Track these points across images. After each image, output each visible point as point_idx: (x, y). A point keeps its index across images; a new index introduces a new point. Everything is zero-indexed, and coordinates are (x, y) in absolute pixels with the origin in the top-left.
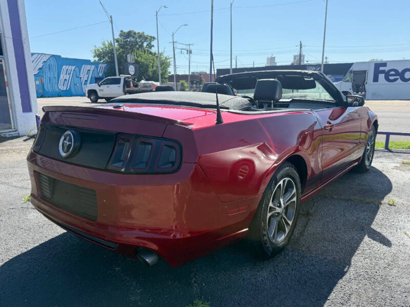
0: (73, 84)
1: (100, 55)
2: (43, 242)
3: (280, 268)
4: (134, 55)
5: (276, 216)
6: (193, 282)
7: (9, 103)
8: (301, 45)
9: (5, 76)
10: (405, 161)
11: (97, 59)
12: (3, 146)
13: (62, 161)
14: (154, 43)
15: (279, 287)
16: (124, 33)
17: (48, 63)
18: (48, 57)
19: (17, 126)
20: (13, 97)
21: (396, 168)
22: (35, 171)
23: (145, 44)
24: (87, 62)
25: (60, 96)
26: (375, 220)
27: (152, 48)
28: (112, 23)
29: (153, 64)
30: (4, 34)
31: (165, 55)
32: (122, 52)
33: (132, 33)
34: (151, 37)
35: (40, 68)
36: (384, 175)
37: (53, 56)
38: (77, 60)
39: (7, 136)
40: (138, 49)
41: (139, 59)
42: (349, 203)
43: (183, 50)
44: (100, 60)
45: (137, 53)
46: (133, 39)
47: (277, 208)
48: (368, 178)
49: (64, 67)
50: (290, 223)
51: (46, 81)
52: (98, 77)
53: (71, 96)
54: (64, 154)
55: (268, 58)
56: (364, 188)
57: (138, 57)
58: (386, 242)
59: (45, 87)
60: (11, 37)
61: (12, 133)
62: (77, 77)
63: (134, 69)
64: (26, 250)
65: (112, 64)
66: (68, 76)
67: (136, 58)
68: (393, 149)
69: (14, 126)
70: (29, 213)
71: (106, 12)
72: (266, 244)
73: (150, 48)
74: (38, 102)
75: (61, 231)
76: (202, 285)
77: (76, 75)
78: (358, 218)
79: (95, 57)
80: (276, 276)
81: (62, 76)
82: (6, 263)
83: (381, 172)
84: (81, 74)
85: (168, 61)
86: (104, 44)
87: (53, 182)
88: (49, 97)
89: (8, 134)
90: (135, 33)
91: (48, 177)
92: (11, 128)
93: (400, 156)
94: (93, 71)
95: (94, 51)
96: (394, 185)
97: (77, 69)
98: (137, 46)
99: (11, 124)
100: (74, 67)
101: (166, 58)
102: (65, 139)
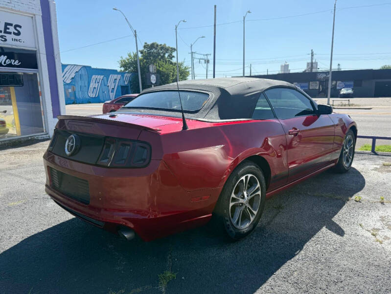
0: (101, 92)
1: (125, 65)
2: (55, 224)
3: (241, 249)
4: (156, 66)
5: (241, 206)
6: (168, 257)
7: (42, 110)
8: (312, 53)
9: (39, 87)
10: (387, 163)
11: (123, 69)
12: (35, 147)
13: (67, 158)
14: (174, 54)
15: (236, 263)
16: (148, 45)
17: (80, 73)
18: (80, 68)
19: (48, 130)
20: (45, 105)
21: (376, 169)
22: (48, 166)
23: (166, 55)
24: (114, 72)
25: (90, 103)
26: (338, 214)
27: (173, 58)
28: (136, 36)
29: (173, 73)
30: (39, 51)
31: (185, 65)
32: (146, 62)
33: (155, 45)
34: (172, 48)
35: (73, 78)
36: (361, 175)
37: (85, 67)
38: (105, 70)
39: (40, 139)
40: (160, 60)
41: (161, 69)
42: (320, 199)
43: (201, 60)
44: (126, 69)
45: (159, 64)
46: (155, 51)
47: (241, 199)
48: (345, 178)
49: (93, 76)
50: (255, 213)
51: (77, 89)
52: (124, 85)
53: (99, 103)
54: (68, 153)
55: (282, 66)
56: (339, 186)
57: (160, 67)
58: (340, 232)
59: (77, 95)
60: (45, 53)
61: (43, 136)
62: (105, 85)
63: (155, 79)
64: (41, 231)
65: (137, 74)
66: (97, 84)
67: (158, 68)
68: (379, 152)
69: (46, 130)
70: (48, 202)
71: (131, 27)
72: (228, 228)
73: (171, 59)
74: (66, 108)
75: (71, 216)
76: (175, 260)
77: (104, 83)
78: (323, 212)
79: (121, 67)
80: (236, 256)
81: (91, 84)
82: (25, 239)
83: (359, 173)
84: (109, 82)
85: (187, 70)
86: (130, 56)
87: (61, 175)
88: (80, 103)
89: (40, 136)
90: (157, 45)
91: (57, 171)
92: (43, 132)
93: (383, 158)
94: (120, 80)
95: (120, 62)
96: (367, 184)
97: (105, 78)
98: (160, 57)
99: (43, 127)
100: (103, 76)
101: (185, 67)
102: (69, 142)
